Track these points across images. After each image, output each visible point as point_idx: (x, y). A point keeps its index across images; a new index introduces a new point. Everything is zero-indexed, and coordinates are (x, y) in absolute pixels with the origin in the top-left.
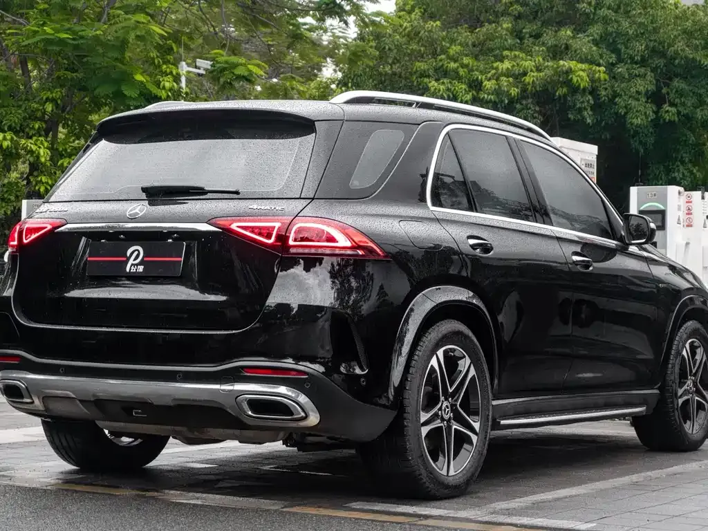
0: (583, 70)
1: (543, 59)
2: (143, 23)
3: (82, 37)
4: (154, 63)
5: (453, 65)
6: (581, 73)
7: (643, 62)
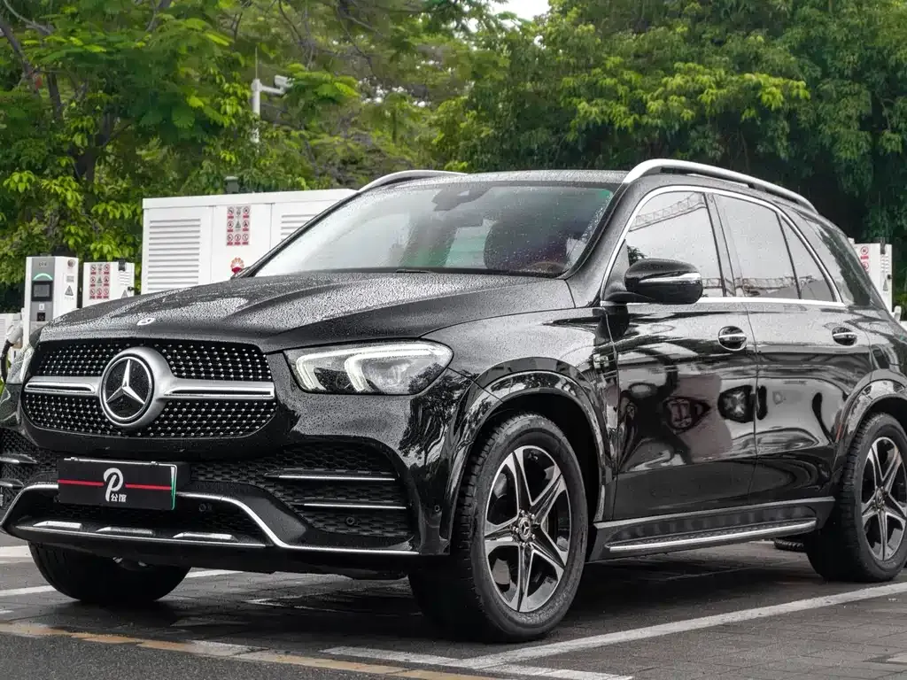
0: (776, 86)
1: (726, 73)
2: (197, 31)
3: (119, 51)
4: (214, 81)
5: (609, 81)
6: (774, 89)
7: (858, 76)
